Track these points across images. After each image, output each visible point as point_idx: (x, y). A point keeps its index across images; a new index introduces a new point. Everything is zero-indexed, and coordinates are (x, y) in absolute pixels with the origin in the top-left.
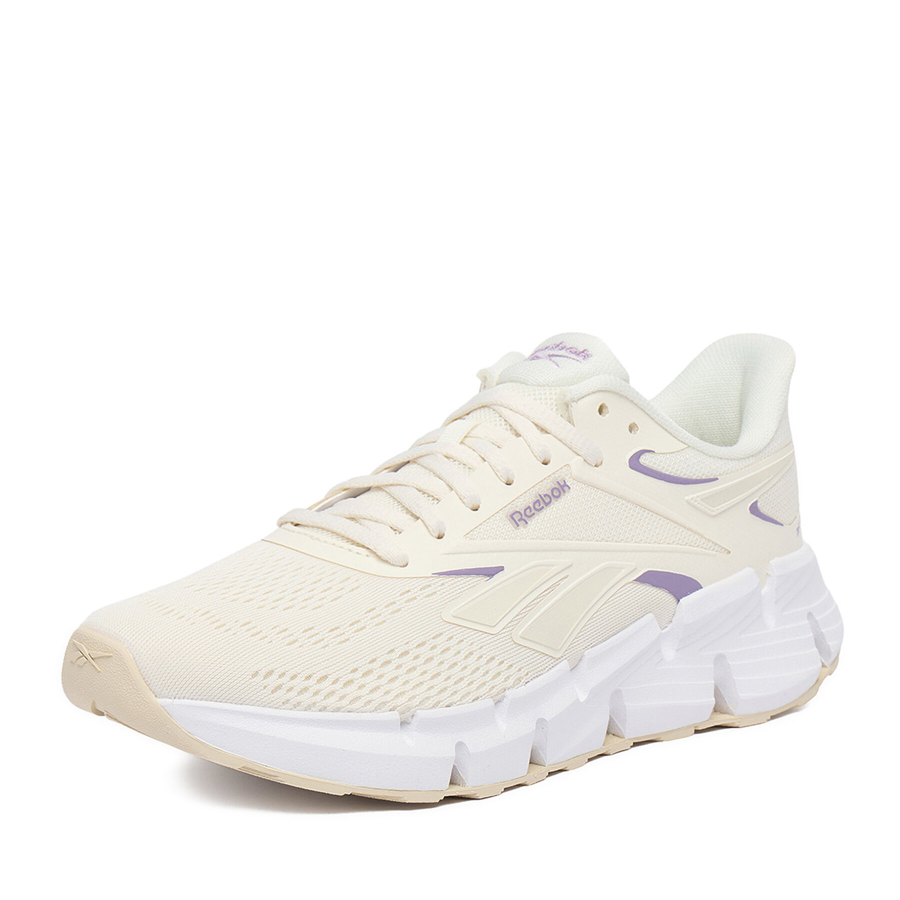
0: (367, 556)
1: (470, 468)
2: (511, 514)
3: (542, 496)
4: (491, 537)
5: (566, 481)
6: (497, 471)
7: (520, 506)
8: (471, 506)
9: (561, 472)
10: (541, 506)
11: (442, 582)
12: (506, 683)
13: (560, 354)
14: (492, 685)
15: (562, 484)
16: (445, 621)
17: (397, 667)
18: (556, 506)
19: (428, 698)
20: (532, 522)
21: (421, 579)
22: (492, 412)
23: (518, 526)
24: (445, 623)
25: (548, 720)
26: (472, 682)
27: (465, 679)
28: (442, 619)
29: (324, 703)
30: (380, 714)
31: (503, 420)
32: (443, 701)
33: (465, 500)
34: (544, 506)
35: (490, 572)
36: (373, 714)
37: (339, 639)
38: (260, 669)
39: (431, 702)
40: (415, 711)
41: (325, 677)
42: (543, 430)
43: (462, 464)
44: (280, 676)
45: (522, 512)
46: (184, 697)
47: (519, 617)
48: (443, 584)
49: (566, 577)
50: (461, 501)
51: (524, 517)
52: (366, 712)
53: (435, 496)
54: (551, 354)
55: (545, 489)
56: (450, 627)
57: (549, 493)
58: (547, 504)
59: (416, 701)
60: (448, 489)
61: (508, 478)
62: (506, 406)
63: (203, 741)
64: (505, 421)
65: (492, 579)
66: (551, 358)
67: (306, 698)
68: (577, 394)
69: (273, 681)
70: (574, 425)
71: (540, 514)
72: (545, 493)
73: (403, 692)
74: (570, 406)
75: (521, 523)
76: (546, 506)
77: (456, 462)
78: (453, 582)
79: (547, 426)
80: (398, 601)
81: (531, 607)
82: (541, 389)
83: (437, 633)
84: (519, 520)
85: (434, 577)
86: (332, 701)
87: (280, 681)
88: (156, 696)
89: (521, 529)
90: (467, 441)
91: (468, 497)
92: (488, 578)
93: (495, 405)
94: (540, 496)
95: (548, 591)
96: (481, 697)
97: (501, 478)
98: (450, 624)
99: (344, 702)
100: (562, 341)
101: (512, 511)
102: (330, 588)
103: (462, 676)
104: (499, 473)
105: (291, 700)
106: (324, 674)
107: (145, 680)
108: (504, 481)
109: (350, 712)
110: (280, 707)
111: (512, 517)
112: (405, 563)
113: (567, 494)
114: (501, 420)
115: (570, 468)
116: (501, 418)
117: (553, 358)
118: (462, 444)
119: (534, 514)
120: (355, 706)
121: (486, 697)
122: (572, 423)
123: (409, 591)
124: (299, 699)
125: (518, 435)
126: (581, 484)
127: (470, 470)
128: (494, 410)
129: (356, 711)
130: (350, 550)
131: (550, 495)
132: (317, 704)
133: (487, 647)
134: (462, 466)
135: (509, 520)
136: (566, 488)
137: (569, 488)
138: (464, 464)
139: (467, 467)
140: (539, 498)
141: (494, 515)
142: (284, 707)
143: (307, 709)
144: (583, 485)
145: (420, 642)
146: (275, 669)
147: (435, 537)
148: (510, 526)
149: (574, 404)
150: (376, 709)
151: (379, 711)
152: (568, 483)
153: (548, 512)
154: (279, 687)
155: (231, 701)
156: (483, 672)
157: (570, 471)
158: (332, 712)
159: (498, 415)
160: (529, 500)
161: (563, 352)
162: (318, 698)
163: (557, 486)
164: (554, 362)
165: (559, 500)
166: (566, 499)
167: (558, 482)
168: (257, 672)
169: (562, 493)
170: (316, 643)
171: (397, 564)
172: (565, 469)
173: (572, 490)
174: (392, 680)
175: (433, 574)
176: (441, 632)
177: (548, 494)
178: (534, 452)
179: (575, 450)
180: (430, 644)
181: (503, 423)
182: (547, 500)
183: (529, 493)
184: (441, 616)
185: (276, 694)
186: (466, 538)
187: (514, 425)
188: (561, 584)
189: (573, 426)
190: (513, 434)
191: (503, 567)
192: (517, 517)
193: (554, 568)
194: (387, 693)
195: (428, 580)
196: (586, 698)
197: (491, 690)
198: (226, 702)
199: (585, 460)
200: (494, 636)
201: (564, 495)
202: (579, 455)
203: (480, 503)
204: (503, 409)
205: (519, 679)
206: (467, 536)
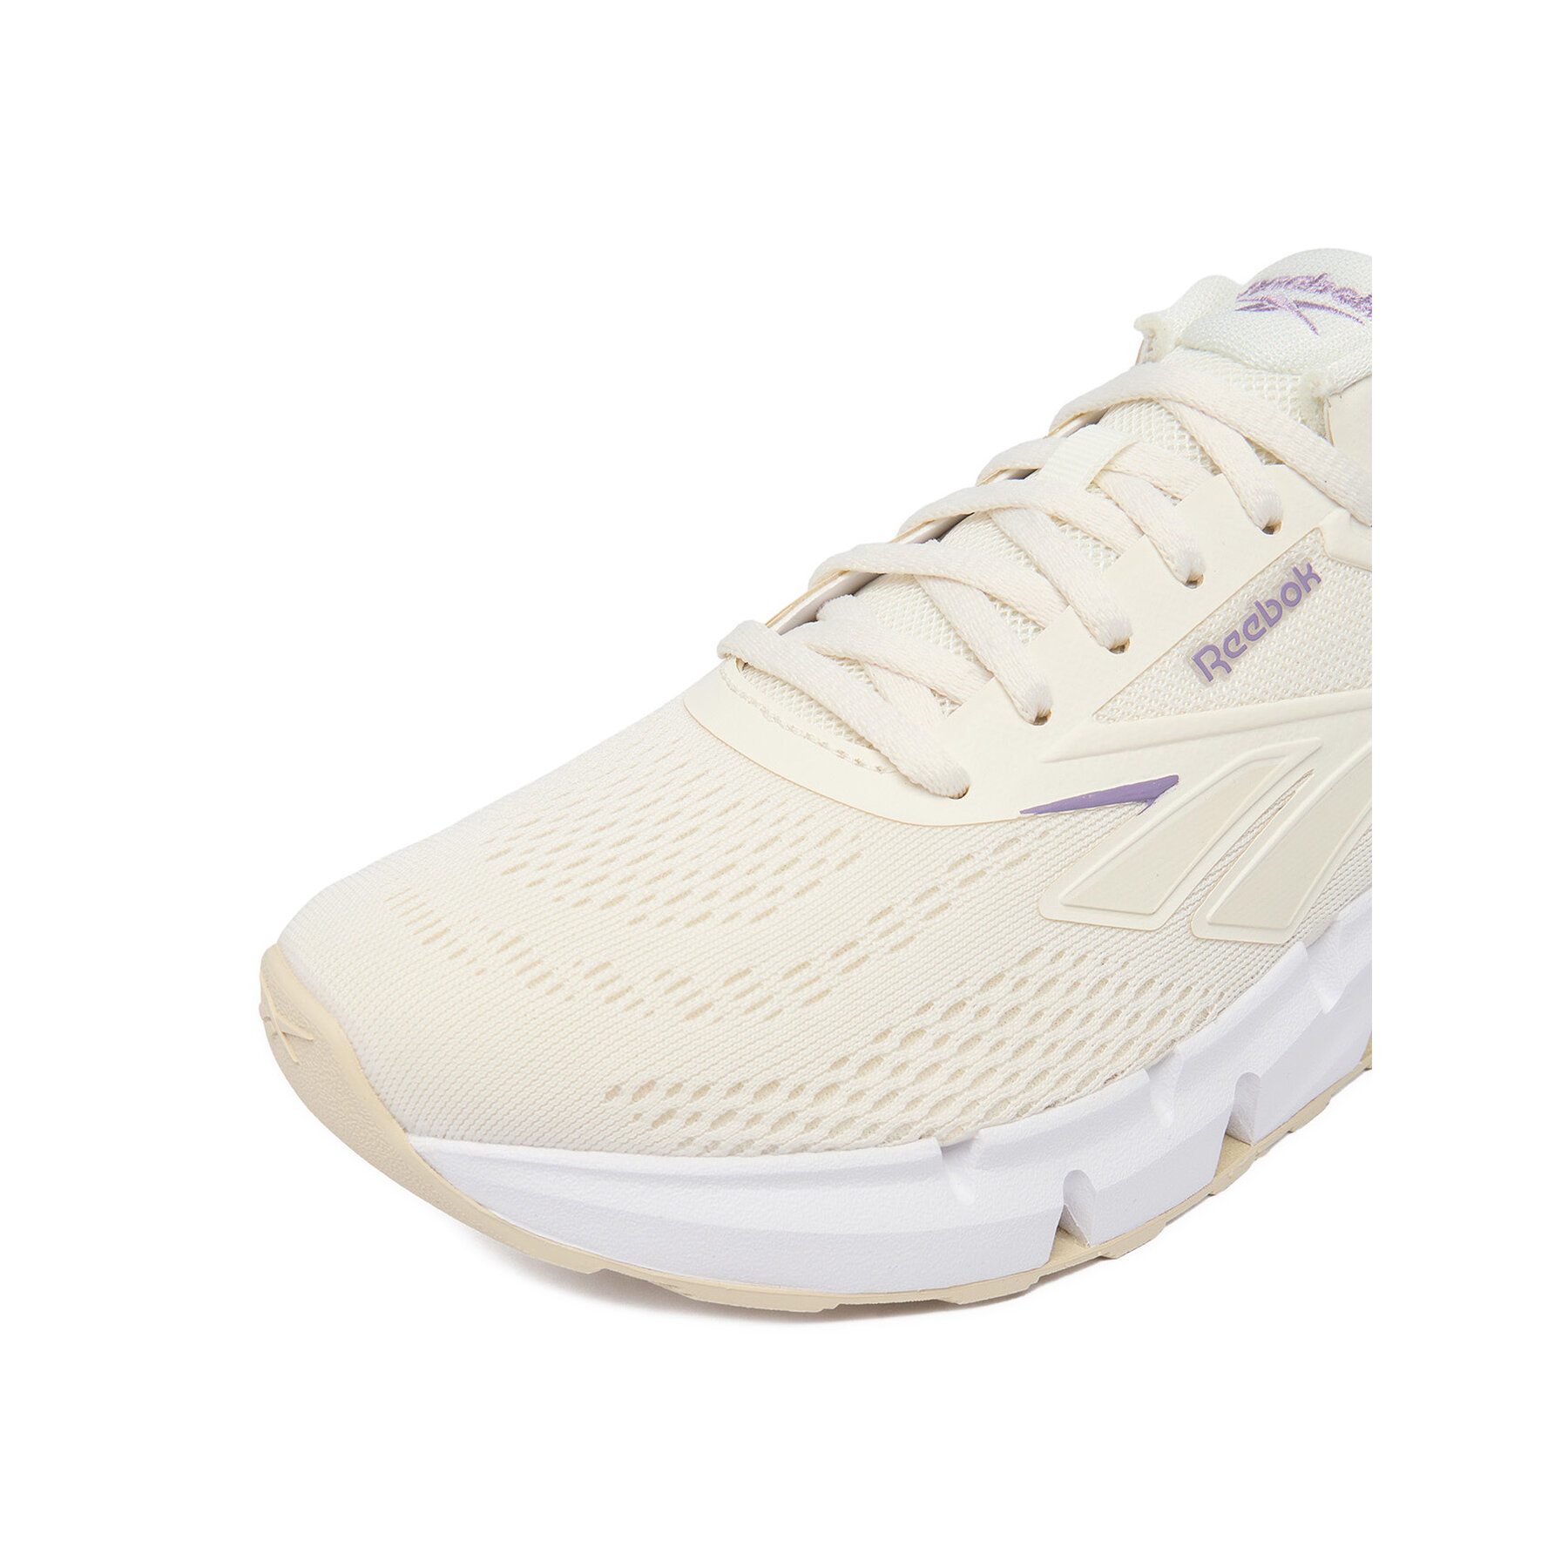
0: (879, 769)
1: (1107, 548)
2: (1195, 653)
3: (1263, 605)
4: (1153, 711)
5: (1312, 564)
6: (1168, 558)
7: (1215, 633)
8: (1110, 643)
9: (1303, 547)
10: (1260, 628)
11: (1042, 829)
12: (1176, 1029)
13: (1319, 303)
14: (1147, 1041)
15: (1304, 572)
16: (1046, 919)
17: (938, 1043)
18: (1293, 622)
19: (1006, 1100)
20: (1241, 667)
21: (997, 826)
22: (1165, 418)
23: (1210, 678)
24: (1048, 922)
25: (1260, 1076)
26: (1103, 1046)
27: (1088, 1042)
28: (1040, 915)
29: (773, 1139)
30: (897, 1147)
31: (1187, 437)
32: (1037, 1102)
33: (1097, 632)
34: (1267, 628)
35: (1147, 794)
36: (880, 1150)
37: (806, 993)
38: (623, 1080)
39: (1011, 1109)
40: (977, 1132)
41: (773, 1085)
42: (1271, 458)
43: (1091, 538)
44: (671, 1092)
45: (1220, 645)
46: (463, 1136)
47: (1209, 882)
48: (1045, 833)
49: (1310, 773)
50: (1087, 632)
51: (1224, 657)
52: (867, 1147)
53: (1029, 616)
54: (1301, 299)
55: (1267, 590)
56: (1059, 930)
57: (1277, 596)
58: (1272, 622)
59: (978, 1112)
60: (1057, 599)
61: (1192, 571)
62: (1192, 404)
63: (511, 1222)
64: (1192, 438)
65: (1154, 806)
66: (1301, 309)
67: (730, 1132)
68: (1343, 380)
69: (654, 1103)
70: (1332, 443)
71: (1258, 644)
72: (1269, 598)
73: (950, 1097)
74: (1326, 404)
75: (1217, 673)
76: (1271, 626)
77: (1078, 533)
78: (1067, 825)
79: (1277, 446)
80: (945, 884)
81: (1234, 854)
82: (1274, 379)
83: (1029, 949)
84: (1213, 667)
85: (1024, 818)
86: (790, 1133)
87: (670, 1103)
88: (405, 1130)
89: (1218, 681)
90: (1107, 481)
91: (1101, 624)
92: (1144, 806)
93: (1170, 399)
94: (1258, 604)
95: (1271, 812)
96: (1123, 1072)
97: (1176, 574)
98: (1059, 924)
99: (816, 1134)
100: (1324, 271)
101: (1198, 646)
102: (796, 860)
103: (1080, 1038)
104: (1173, 563)
105: (698, 1139)
106: (771, 1078)
107: (380, 1097)
108: (1181, 579)
109: (830, 1150)
110: (673, 1152)
111: (1197, 660)
112: (960, 790)
113: (1313, 594)
114: (1184, 436)
115: (1322, 535)
116: (1185, 433)
117: (1306, 312)
118: (1094, 489)
119: (1245, 648)
120: (839, 1139)
121: (1133, 1069)
122: (1328, 437)
123: (969, 857)
124: (713, 1135)
125: (1216, 470)
126: (1343, 567)
127: (1109, 552)
128: (1170, 414)
129: (847, 1147)
130: (841, 754)
131: (1280, 600)
132: (756, 1142)
133: (1137, 961)
134: (1090, 542)
135: (1192, 667)
136: (1311, 582)
137: (1319, 580)
138: (1095, 539)
139: (1102, 547)
140: (1255, 610)
141: (1159, 659)
142: (682, 1151)
143: (736, 1151)
144: (1348, 568)
145: (990, 976)
146: (659, 1078)
147: (1031, 722)
148: (1192, 678)
149: (1335, 400)
150: (888, 1139)
151: (895, 1142)
152: (1316, 570)
153: (1276, 639)
154: (669, 1114)
155: (565, 1145)
156: (1127, 1018)
157: (1321, 542)
158: (790, 1153)
159: (1177, 426)
160: (1233, 618)
161: (1326, 299)
162: (758, 1129)
163: (1293, 579)
164: (1306, 320)
165: (1298, 608)
166: (1313, 604)
167: (1295, 570)
168: (617, 1086)
169: (1304, 591)
170: (753, 1008)
171: (944, 793)
172: (1311, 539)
173: (1324, 583)
174: (926, 1072)
175: (1022, 812)
176: (1037, 944)
177: (1276, 599)
178: (1248, 507)
179: (1334, 497)
180: (1013, 978)
181: (1187, 443)
182: (1272, 613)
183: (1236, 601)
184: (1037, 908)
185: (662, 1128)
186: (1098, 716)
187: (1207, 448)
188: (1297, 792)
189: (1330, 445)
190: (1206, 468)
191: (1177, 776)
192: (1208, 660)
193: (1284, 760)
194: (914, 1102)
195: (1010, 827)
196: (1336, 1002)
197: (1142, 1052)
198: (554, 1147)
199: (1352, 515)
200: (1153, 934)
201: (1307, 597)
202: (1340, 506)
203: (1131, 635)
204: (1185, 412)
205: (1205, 1013)
206: (1099, 712)
